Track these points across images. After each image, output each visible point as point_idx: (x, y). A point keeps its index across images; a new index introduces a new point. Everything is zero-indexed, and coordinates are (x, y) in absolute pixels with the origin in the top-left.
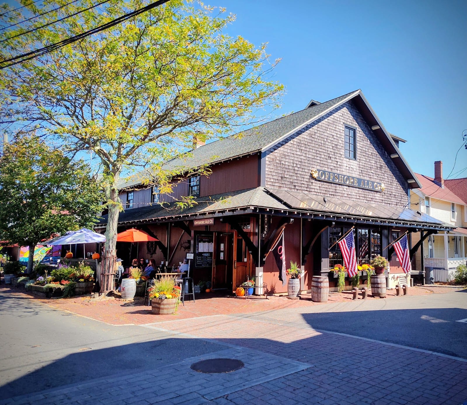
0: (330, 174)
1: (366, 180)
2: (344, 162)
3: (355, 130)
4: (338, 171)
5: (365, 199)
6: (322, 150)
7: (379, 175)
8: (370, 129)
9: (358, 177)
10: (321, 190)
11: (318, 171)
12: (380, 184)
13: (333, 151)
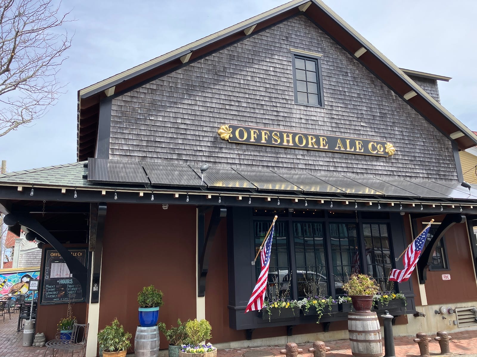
0: (261, 134)
1: (348, 139)
2: (294, 111)
3: (317, 59)
4: (281, 127)
5: (350, 170)
6: (241, 95)
7: (379, 129)
8: (350, 57)
9: (329, 134)
10: (241, 160)
11: (231, 129)
12: (383, 144)
13: (268, 94)
